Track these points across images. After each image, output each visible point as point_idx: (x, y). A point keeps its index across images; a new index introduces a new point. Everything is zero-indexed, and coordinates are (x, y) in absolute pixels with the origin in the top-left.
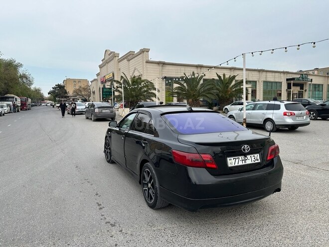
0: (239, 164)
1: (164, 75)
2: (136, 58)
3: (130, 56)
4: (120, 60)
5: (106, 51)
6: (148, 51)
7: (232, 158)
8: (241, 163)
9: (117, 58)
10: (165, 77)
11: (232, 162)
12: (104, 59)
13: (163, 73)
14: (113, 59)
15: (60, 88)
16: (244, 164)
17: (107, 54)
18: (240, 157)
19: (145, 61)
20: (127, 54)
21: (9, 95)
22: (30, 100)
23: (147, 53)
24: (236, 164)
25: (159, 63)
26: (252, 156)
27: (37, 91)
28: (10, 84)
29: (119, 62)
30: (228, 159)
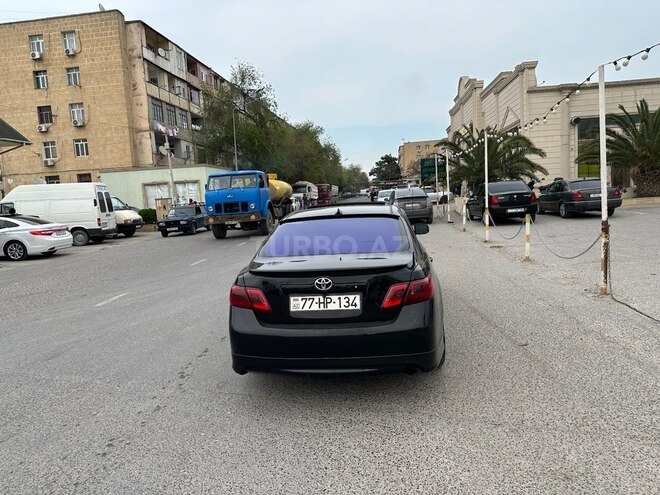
0: (313, 308)
1: (574, 116)
2: (510, 86)
3: (501, 83)
4: (484, 96)
5: (461, 80)
6: (532, 66)
7: (300, 298)
8: (315, 307)
9: (479, 91)
10: (577, 120)
11: (297, 304)
12: (458, 96)
13: (572, 109)
14: (470, 96)
15: (389, 162)
16: (322, 308)
17: (462, 87)
18: (316, 298)
19: (525, 92)
20: (495, 80)
21: (301, 183)
22: (335, 189)
23: (530, 72)
24: (306, 308)
25: (560, 89)
26: (342, 297)
27: (355, 171)
28: (305, 164)
29: (483, 98)
30: (292, 299)
